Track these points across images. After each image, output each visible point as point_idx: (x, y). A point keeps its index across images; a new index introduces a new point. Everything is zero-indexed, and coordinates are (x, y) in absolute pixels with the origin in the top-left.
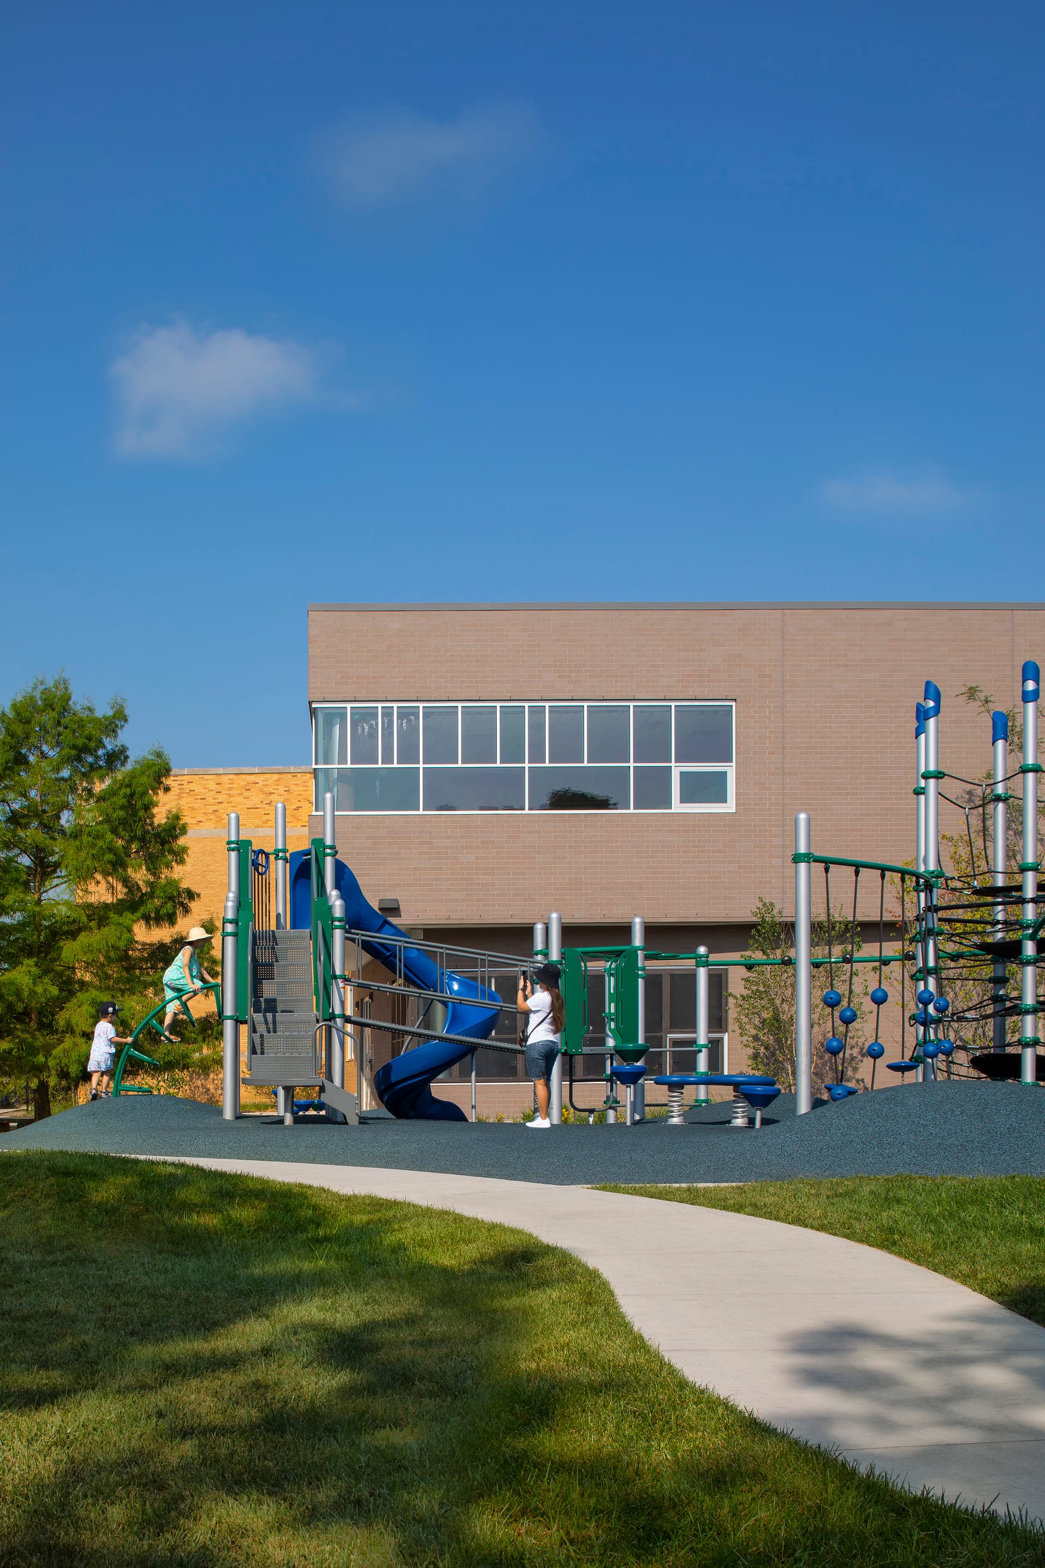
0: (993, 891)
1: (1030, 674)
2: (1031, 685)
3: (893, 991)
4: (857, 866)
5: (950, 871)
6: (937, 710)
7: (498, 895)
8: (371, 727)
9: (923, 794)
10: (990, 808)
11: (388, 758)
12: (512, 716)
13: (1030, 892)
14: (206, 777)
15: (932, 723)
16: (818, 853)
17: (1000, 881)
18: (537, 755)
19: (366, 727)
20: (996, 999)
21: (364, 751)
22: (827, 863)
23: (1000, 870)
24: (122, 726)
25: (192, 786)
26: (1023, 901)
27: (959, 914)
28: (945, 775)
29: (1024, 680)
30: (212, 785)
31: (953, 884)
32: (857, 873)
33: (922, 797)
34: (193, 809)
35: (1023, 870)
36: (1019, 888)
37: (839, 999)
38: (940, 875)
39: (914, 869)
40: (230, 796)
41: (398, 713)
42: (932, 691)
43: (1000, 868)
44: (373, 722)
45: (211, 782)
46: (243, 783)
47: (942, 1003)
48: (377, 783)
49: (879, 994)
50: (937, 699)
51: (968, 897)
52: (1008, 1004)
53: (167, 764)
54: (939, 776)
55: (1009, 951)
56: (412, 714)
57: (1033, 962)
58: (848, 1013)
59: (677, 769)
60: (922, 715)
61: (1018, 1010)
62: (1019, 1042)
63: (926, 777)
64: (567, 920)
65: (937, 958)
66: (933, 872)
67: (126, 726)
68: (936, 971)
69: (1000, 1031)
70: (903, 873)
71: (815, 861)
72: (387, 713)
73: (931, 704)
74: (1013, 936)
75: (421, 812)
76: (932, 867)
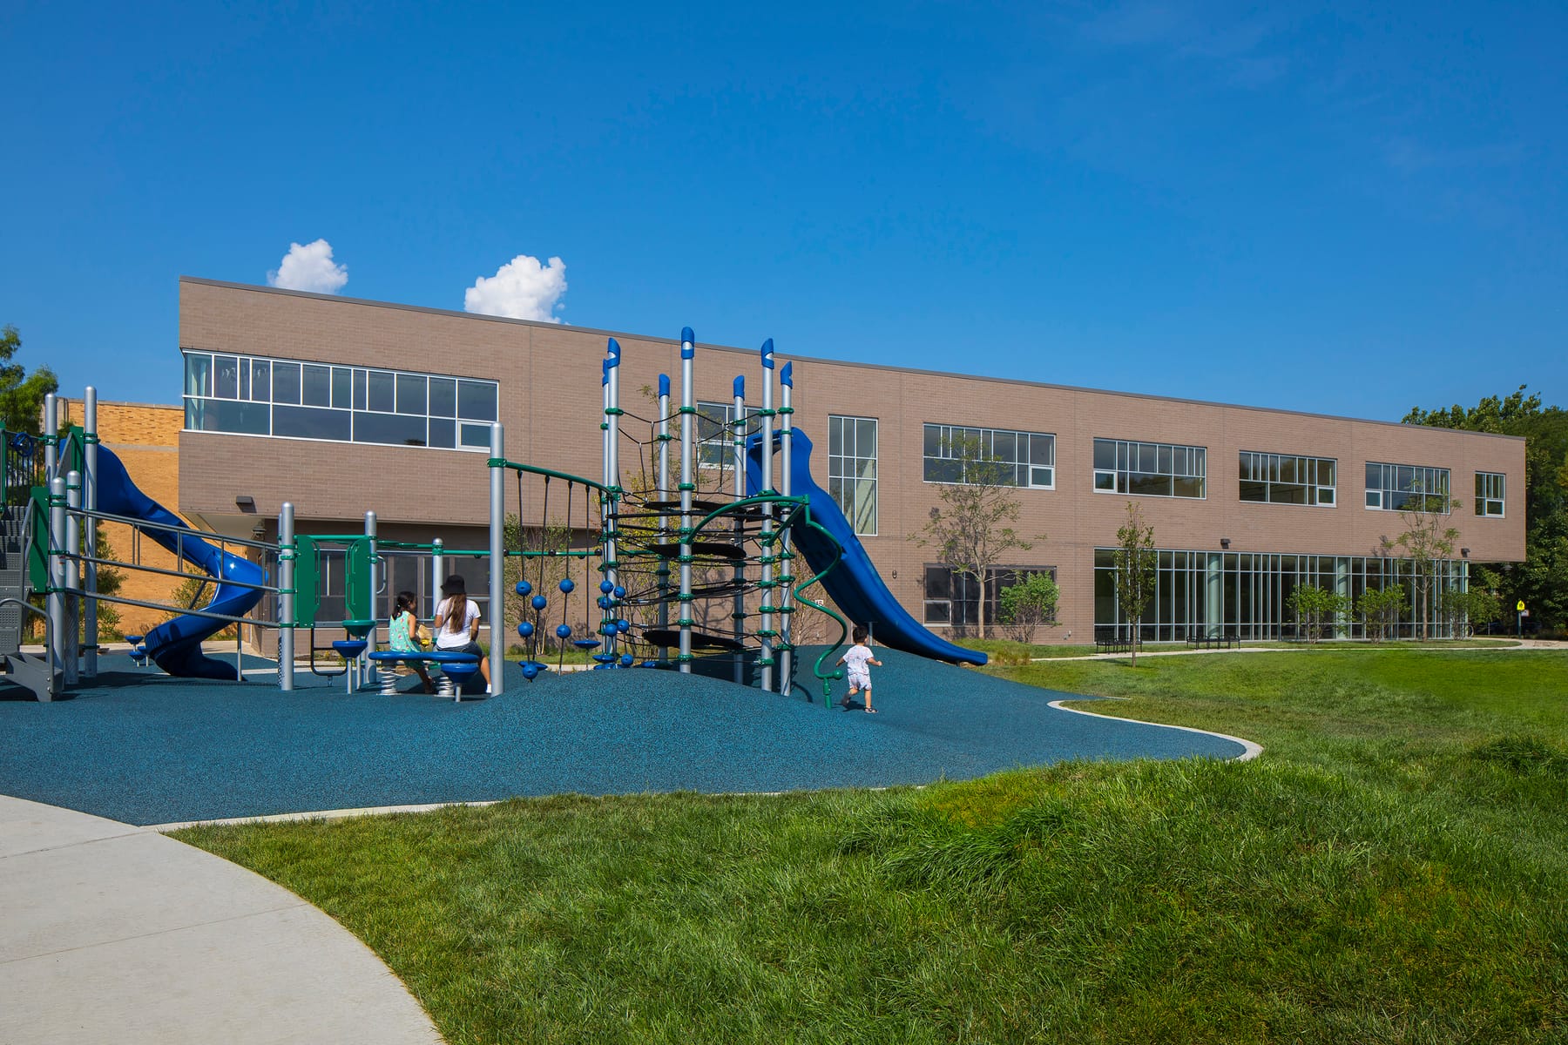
0: (658, 505)
1: (687, 338)
2: (687, 346)
3: (580, 581)
4: (548, 475)
5: (627, 488)
6: (617, 362)
7: (330, 498)
8: (232, 372)
9: (607, 429)
10: (656, 445)
11: (244, 395)
12: (341, 376)
13: (686, 507)
14: (142, 409)
15: (613, 371)
16: (510, 460)
17: (664, 498)
18: (360, 403)
19: (228, 372)
20: (662, 587)
21: (225, 388)
22: (520, 469)
23: (664, 489)
24: (16, 349)
25: (130, 415)
26: (681, 514)
27: (633, 522)
28: (623, 412)
29: (683, 342)
30: (147, 415)
31: (630, 499)
32: (547, 481)
33: (607, 431)
34: (131, 430)
35: (682, 489)
36: (679, 504)
37: (529, 588)
38: (619, 490)
39: (601, 484)
40: (161, 423)
41: (253, 364)
42: (613, 345)
43: (664, 487)
44: (234, 369)
45: (146, 413)
46: (171, 416)
47: (619, 590)
48: (241, 414)
49: (566, 584)
50: (618, 353)
51: (640, 509)
52: (670, 591)
53: (55, 381)
54: (619, 413)
55: (671, 552)
56: (265, 366)
57: (688, 562)
58: (538, 600)
59: (459, 423)
60: (607, 366)
61: (675, 596)
62: (678, 623)
63: (609, 413)
64: (381, 518)
65: (617, 554)
66: (614, 488)
67: (19, 349)
68: (616, 566)
69: (664, 614)
70: (588, 484)
71: (508, 466)
72: (245, 364)
73: (613, 356)
74: (675, 540)
75: (271, 436)
76: (612, 485)
